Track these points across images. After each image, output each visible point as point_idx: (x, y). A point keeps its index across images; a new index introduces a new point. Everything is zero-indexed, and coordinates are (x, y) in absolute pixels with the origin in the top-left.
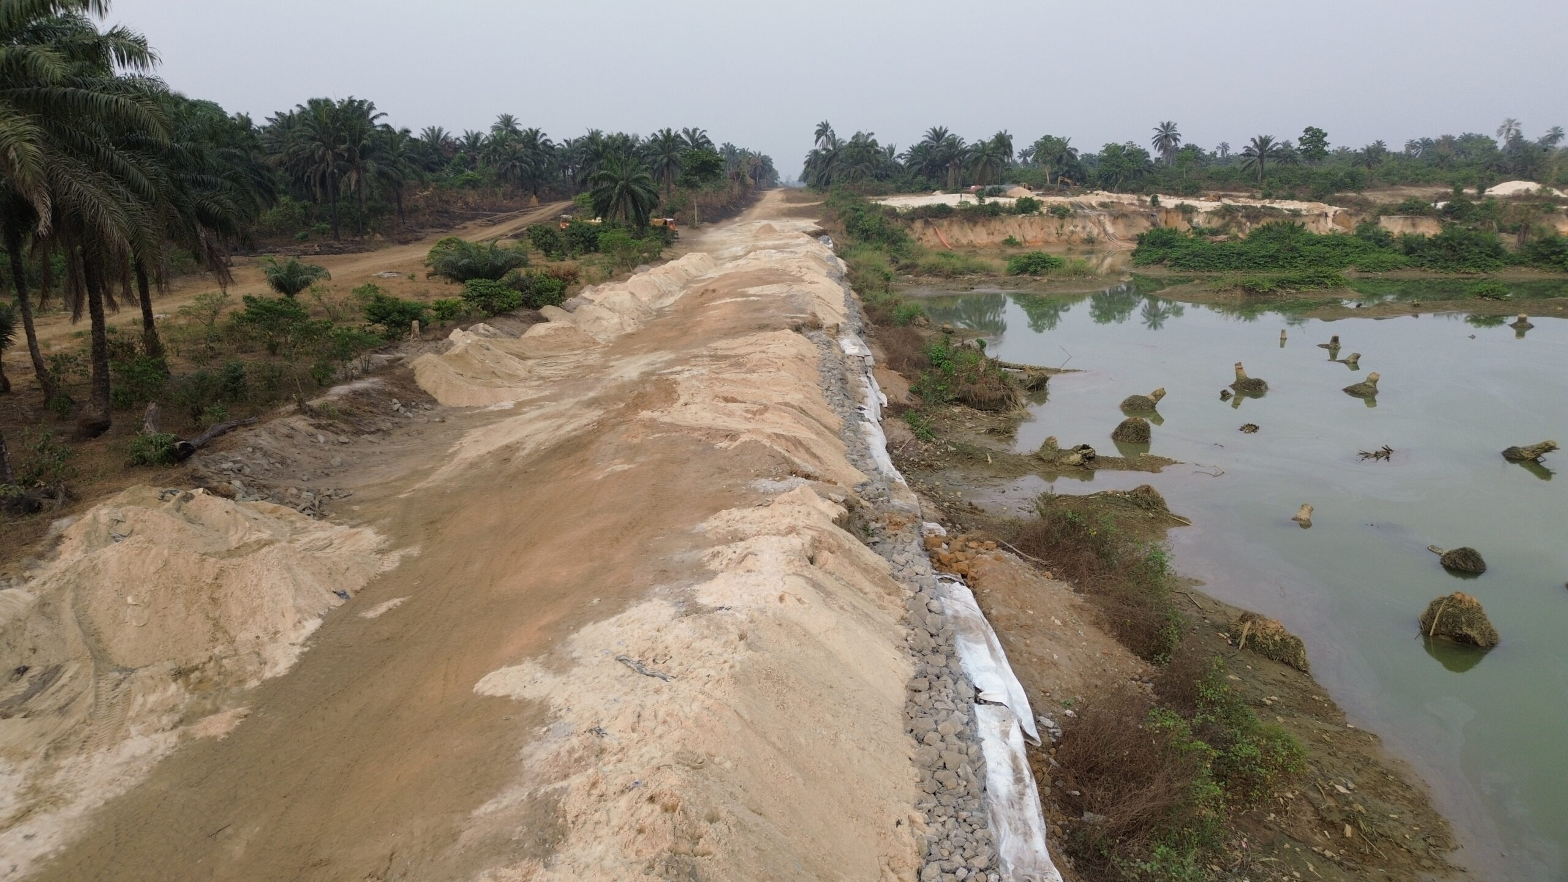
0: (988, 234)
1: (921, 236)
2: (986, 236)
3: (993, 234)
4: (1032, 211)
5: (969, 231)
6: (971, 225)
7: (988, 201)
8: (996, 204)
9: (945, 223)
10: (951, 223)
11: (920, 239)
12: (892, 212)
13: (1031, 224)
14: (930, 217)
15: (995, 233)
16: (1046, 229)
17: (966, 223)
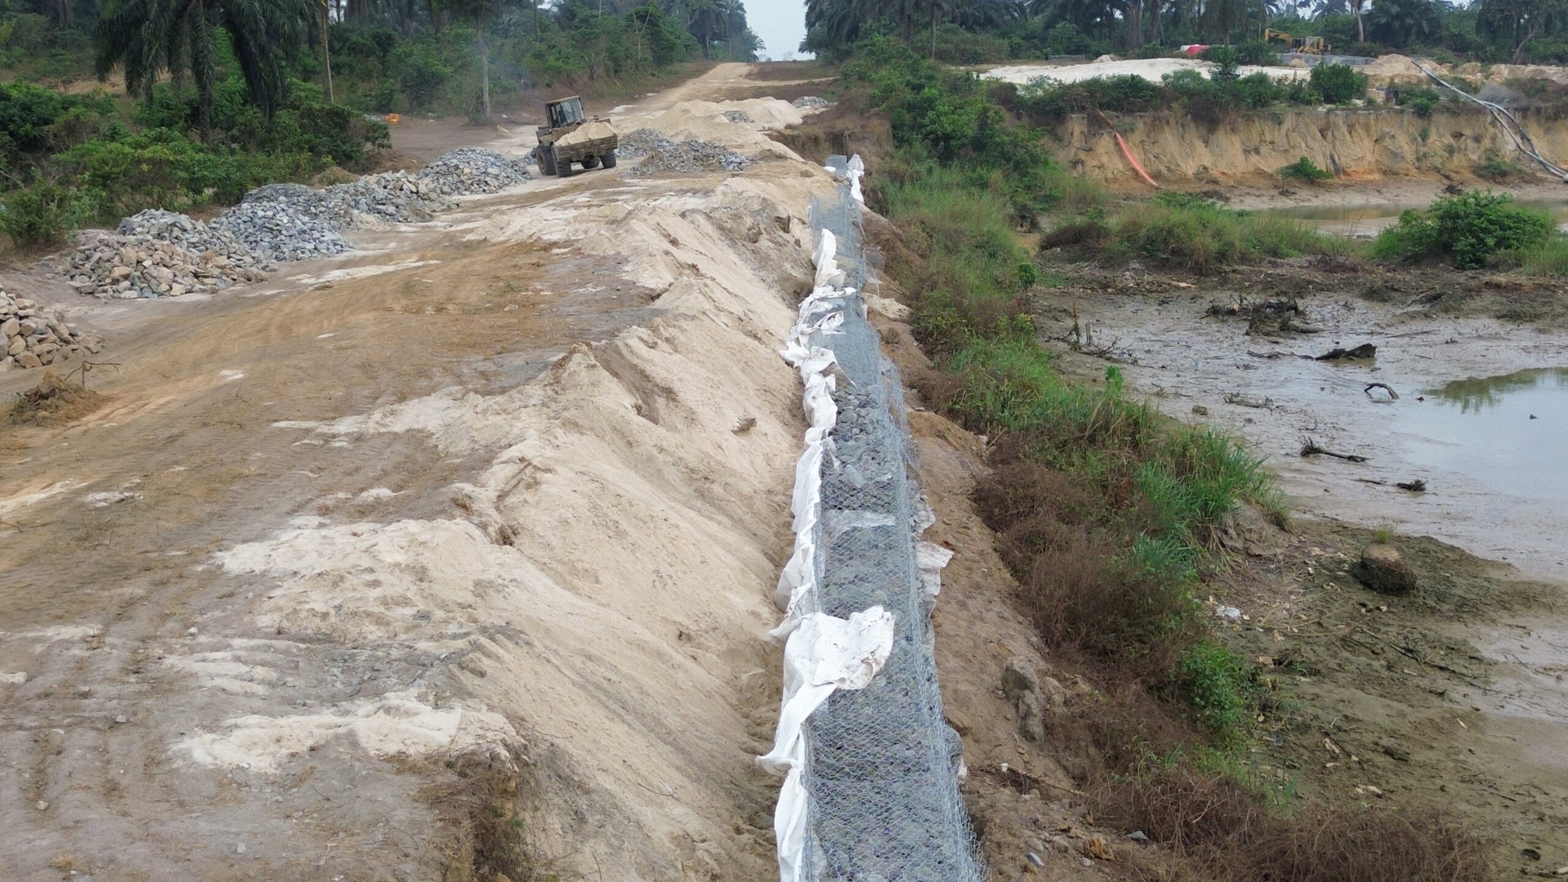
0: (1246, 152)
1: (1082, 155)
2: (1241, 157)
3: (1257, 151)
4: (1349, 97)
5: (1199, 145)
6: (1203, 130)
7: (1245, 72)
8: (1262, 79)
9: (1140, 125)
10: (1156, 125)
11: (1075, 163)
12: (1006, 94)
13: (1351, 128)
14: (1102, 106)
15: (1264, 150)
16: (1387, 142)
17: (1192, 125)
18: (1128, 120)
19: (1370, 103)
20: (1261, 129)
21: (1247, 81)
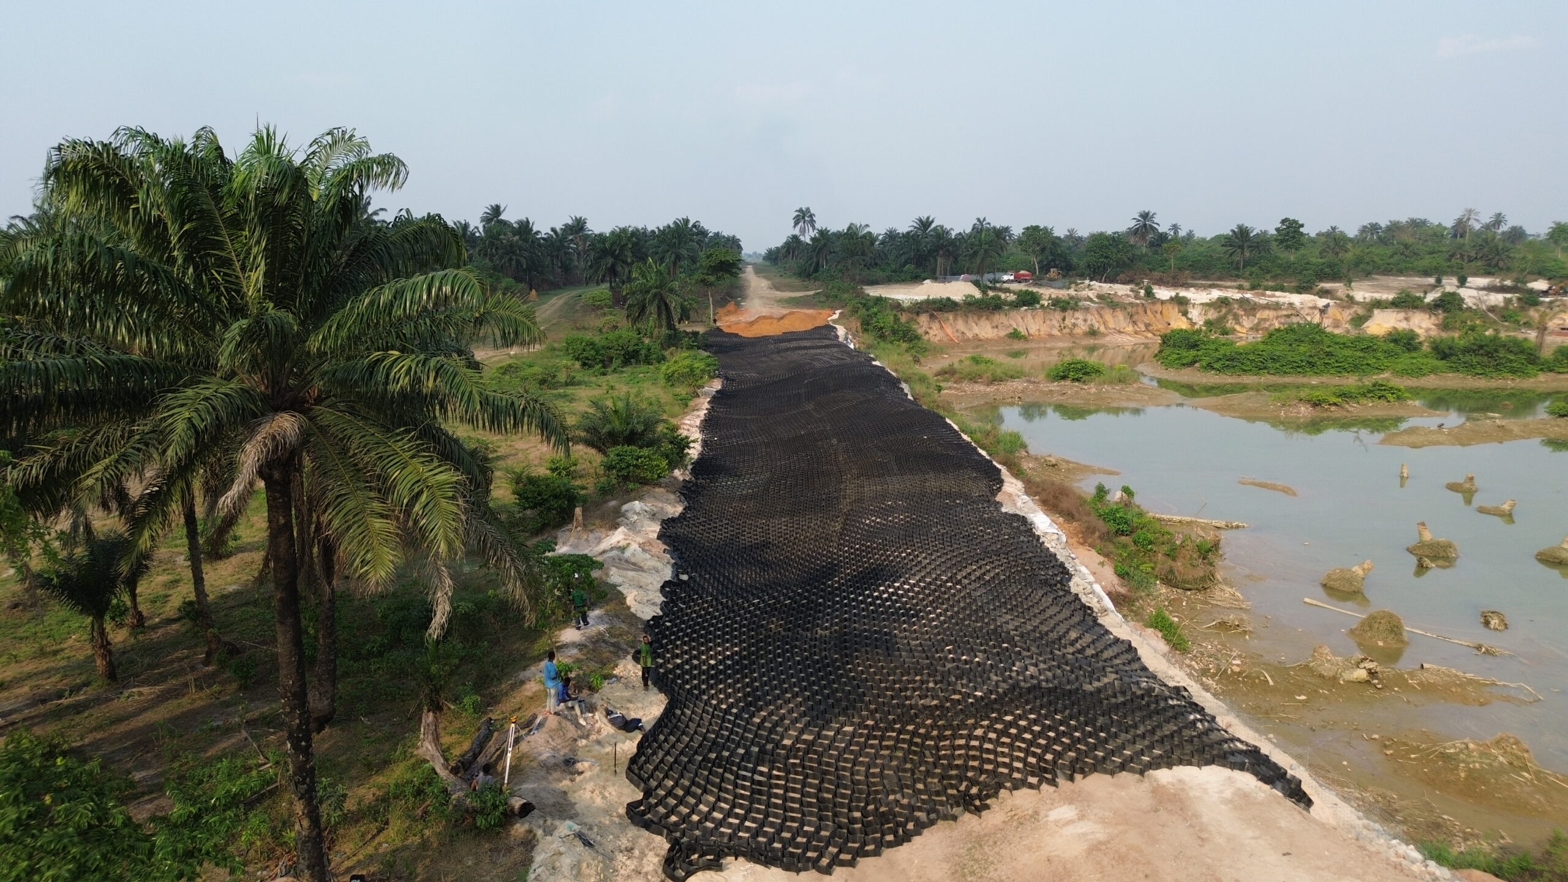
0: (993, 327)
1: (928, 330)
2: (990, 329)
3: (997, 327)
4: (1032, 303)
5: (974, 325)
6: (975, 318)
7: (989, 294)
8: (998, 297)
9: (951, 318)
10: (956, 318)
11: (927, 333)
12: (896, 306)
13: (1034, 317)
14: (934, 310)
15: (1000, 327)
16: (1048, 322)
17: (970, 317)
18: (946, 315)
19: (1043, 306)
20: (999, 318)
21: (992, 298)
